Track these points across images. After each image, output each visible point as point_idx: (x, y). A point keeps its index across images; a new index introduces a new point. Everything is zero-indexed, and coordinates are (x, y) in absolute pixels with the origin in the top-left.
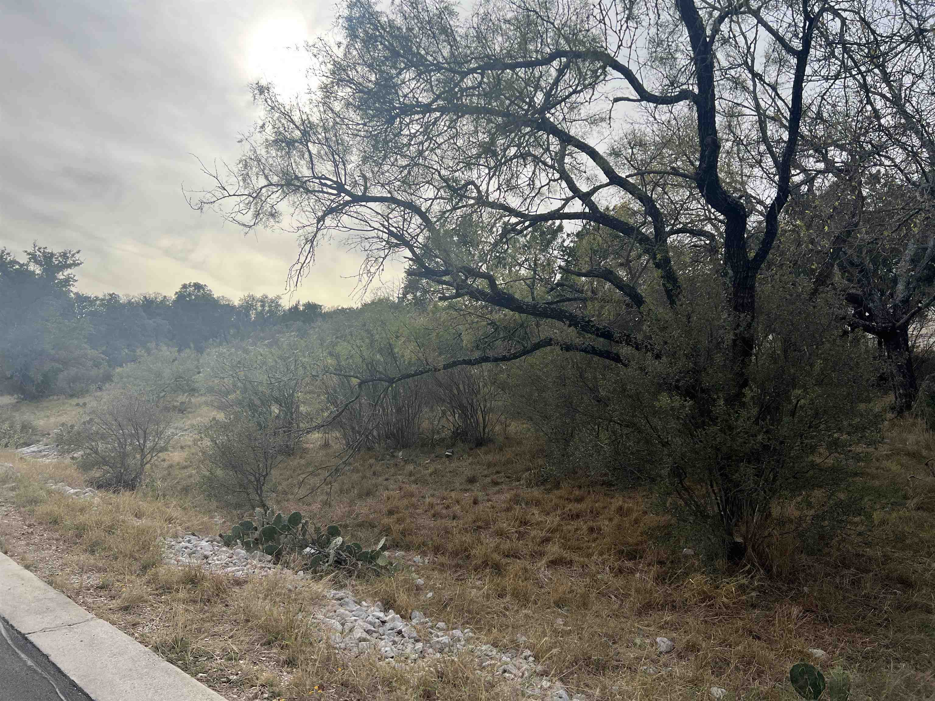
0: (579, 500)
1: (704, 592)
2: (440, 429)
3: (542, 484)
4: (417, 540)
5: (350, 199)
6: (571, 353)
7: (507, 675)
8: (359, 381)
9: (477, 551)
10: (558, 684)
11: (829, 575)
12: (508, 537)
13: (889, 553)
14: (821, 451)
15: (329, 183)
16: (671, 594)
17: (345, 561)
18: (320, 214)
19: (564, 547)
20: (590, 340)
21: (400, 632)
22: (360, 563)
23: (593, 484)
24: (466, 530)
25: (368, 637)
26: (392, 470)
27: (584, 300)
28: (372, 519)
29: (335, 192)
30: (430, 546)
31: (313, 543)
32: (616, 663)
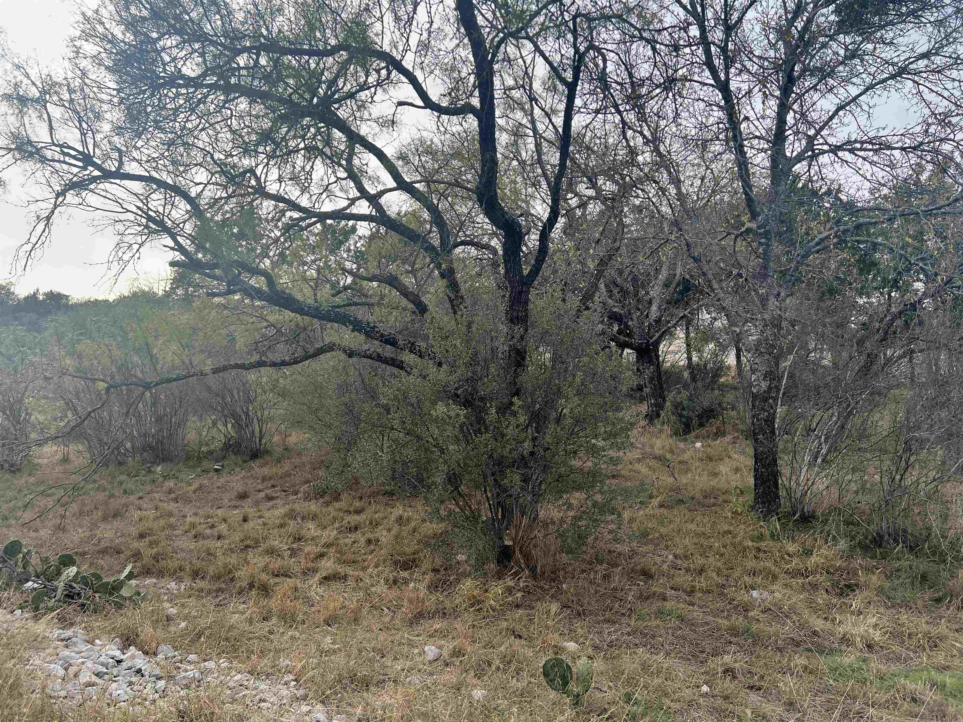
0: (358, 512)
1: (474, 597)
2: (209, 440)
3: (322, 496)
4: (173, 564)
5: (100, 174)
6: (355, 359)
7: (262, 704)
8: (106, 385)
9: (243, 574)
10: (319, 707)
11: (585, 571)
12: (279, 555)
13: (636, 548)
14: (582, 455)
15: (73, 153)
16: (443, 602)
17: (79, 594)
18: (58, 188)
19: (340, 561)
20: (375, 346)
21: (139, 671)
22: (97, 595)
23: (374, 495)
24: (232, 550)
25: (98, 681)
26: (149, 488)
27: (371, 305)
28: (118, 544)
29: (80, 164)
30: (188, 570)
31: (38, 576)
32: (381, 677)
